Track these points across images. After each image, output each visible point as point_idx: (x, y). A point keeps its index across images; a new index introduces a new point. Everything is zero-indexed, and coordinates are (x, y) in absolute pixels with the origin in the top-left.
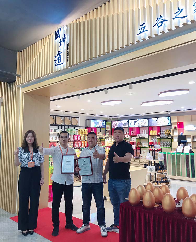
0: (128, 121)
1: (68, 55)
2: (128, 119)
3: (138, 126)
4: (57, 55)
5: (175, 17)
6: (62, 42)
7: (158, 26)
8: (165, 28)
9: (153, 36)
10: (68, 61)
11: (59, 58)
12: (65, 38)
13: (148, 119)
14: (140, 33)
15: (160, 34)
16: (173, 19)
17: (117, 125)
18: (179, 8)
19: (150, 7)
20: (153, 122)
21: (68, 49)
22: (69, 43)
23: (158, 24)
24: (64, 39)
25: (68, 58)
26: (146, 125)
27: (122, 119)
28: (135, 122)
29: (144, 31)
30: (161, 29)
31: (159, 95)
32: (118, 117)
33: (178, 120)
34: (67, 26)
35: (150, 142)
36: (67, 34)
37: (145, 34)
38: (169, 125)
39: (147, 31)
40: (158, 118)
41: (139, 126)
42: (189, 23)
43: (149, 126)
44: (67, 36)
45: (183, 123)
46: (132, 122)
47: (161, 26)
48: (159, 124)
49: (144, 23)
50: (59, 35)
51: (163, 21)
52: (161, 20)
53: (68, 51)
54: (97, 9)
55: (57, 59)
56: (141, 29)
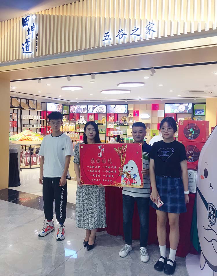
0: (87, 106)
1: (37, 45)
2: (87, 104)
3: (96, 112)
4: (25, 43)
5: (132, 34)
6: (31, 30)
7: (119, 37)
8: (125, 40)
9: (115, 44)
10: (37, 51)
11: (26, 46)
12: (34, 27)
13: (106, 106)
14: (105, 40)
15: (120, 44)
16: (131, 34)
17: (75, 110)
18: (136, 27)
19: (114, 19)
20: (111, 109)
21: (37, 39)
22: (37, 33)
23: (119, 36)
24: (32, 28)
25: (37, 47)
26: (105, 112)
27: (81, 104)
28: (94, 108)
29: (108, 39)
30: (122, 40)
31: (118, 85)
32: (76, 102)
33: (134, 108)
34: (36, 15)
35: (107, 128)
36: (36, 24)
37: (109, 42)
38: (125, 112)
39: (110, 39)
40: (116, 105)
41: (98, 112)
42: (142, 40)
43: (107, 112)
44: (36, 25)
45: (139, 111)
46: (90, 107)
47: (122, 38)
48: (117, 112)
49: (109, 32)
50: (27, 23)
51: (123, 34)
52: (121, 33)
53: (37, 41)
54: (67, 5)
55: (24, 47)
56: (106, 36)
